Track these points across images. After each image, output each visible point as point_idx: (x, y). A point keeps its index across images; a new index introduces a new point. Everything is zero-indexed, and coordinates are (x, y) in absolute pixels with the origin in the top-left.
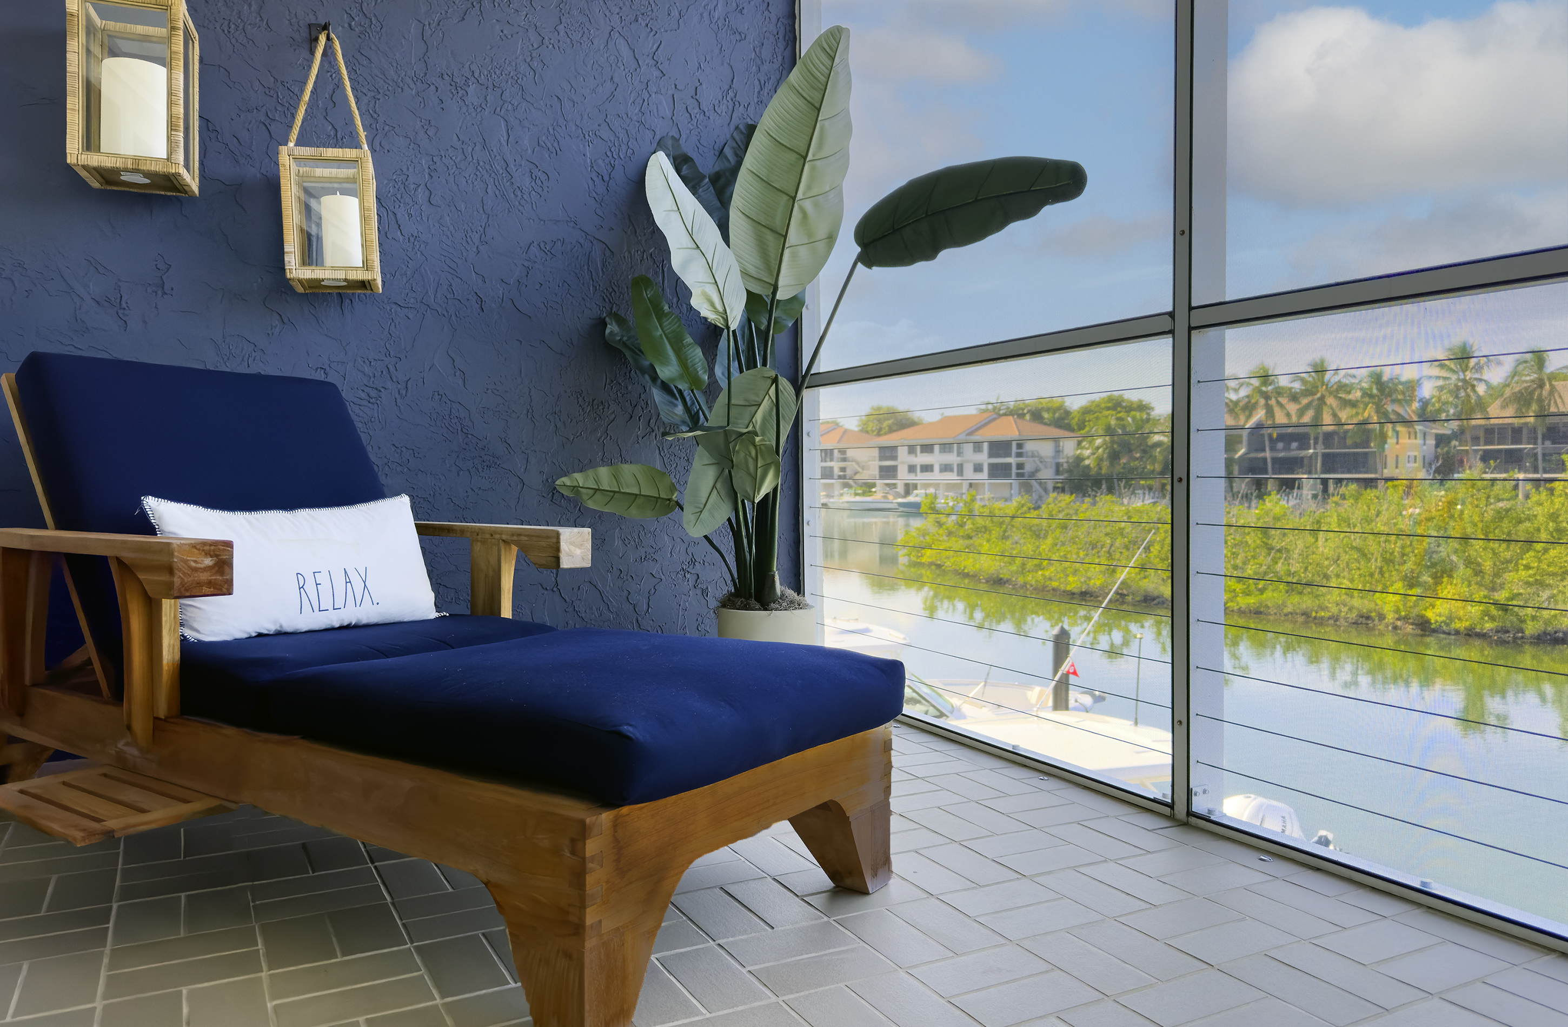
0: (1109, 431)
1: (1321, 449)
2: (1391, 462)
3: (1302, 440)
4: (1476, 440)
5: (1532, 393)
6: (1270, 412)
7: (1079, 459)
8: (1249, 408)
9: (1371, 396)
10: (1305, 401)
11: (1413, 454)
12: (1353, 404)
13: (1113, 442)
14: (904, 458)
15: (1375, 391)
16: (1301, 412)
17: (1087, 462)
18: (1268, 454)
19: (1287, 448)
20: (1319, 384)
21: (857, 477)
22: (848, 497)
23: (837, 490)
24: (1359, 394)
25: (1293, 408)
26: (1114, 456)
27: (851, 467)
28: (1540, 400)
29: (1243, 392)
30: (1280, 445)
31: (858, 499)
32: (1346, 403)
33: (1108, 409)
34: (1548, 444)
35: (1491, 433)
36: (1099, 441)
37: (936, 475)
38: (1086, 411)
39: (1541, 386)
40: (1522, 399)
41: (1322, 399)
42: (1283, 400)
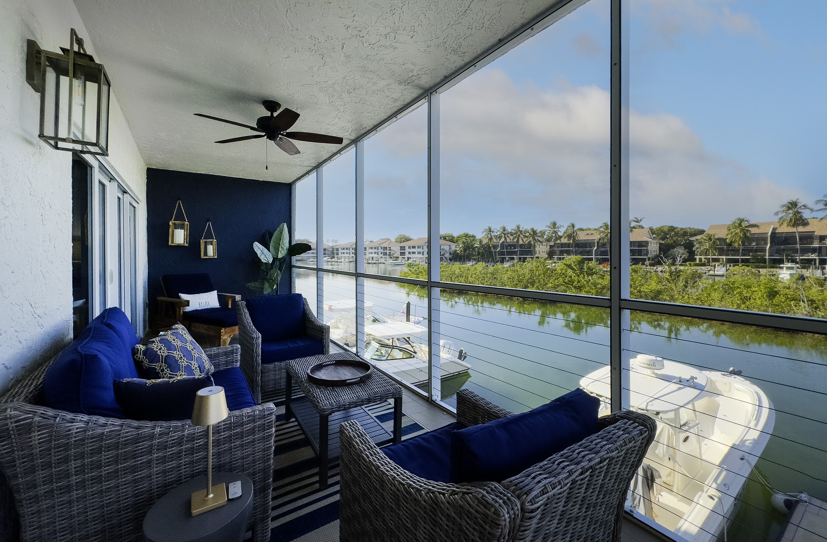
0: (464, 243)
1: (519, 249)
2: (538, 253)
3: (515, 246)
4: (558, 247)
5: (572, 235)
6: (505, 238)
7: (456, 251)
8: (500, 238)
9: (531, 235)
10: (515, 236)
11: (543, 250)
12: (527, 237)
13: (464, 246)
14: (407, 250)
15: (532, 234)
16: (513, 239)
17: (458, 252)
18: (505, 250)
19: (511, 249)
20: (518, 231)
21: (394, 255)
22: (391, 261)
23: (388, 259)
24: (528, 234)
25: (512, 237)
26: (465, 250)
27: (392, 252)
28: (574, 236)
29: (499, 233)
30: (509, 248)
31: (394, 262)
32: (525, 237)
33: (464, 236)
34: (576, 248)
35: (562, 245)
36: (461, 246)
37: (416, 255)
38: (458, 237)
39: (574, 233)
40: (569, 236)
41: (519, 235)
42: (509, 235)
